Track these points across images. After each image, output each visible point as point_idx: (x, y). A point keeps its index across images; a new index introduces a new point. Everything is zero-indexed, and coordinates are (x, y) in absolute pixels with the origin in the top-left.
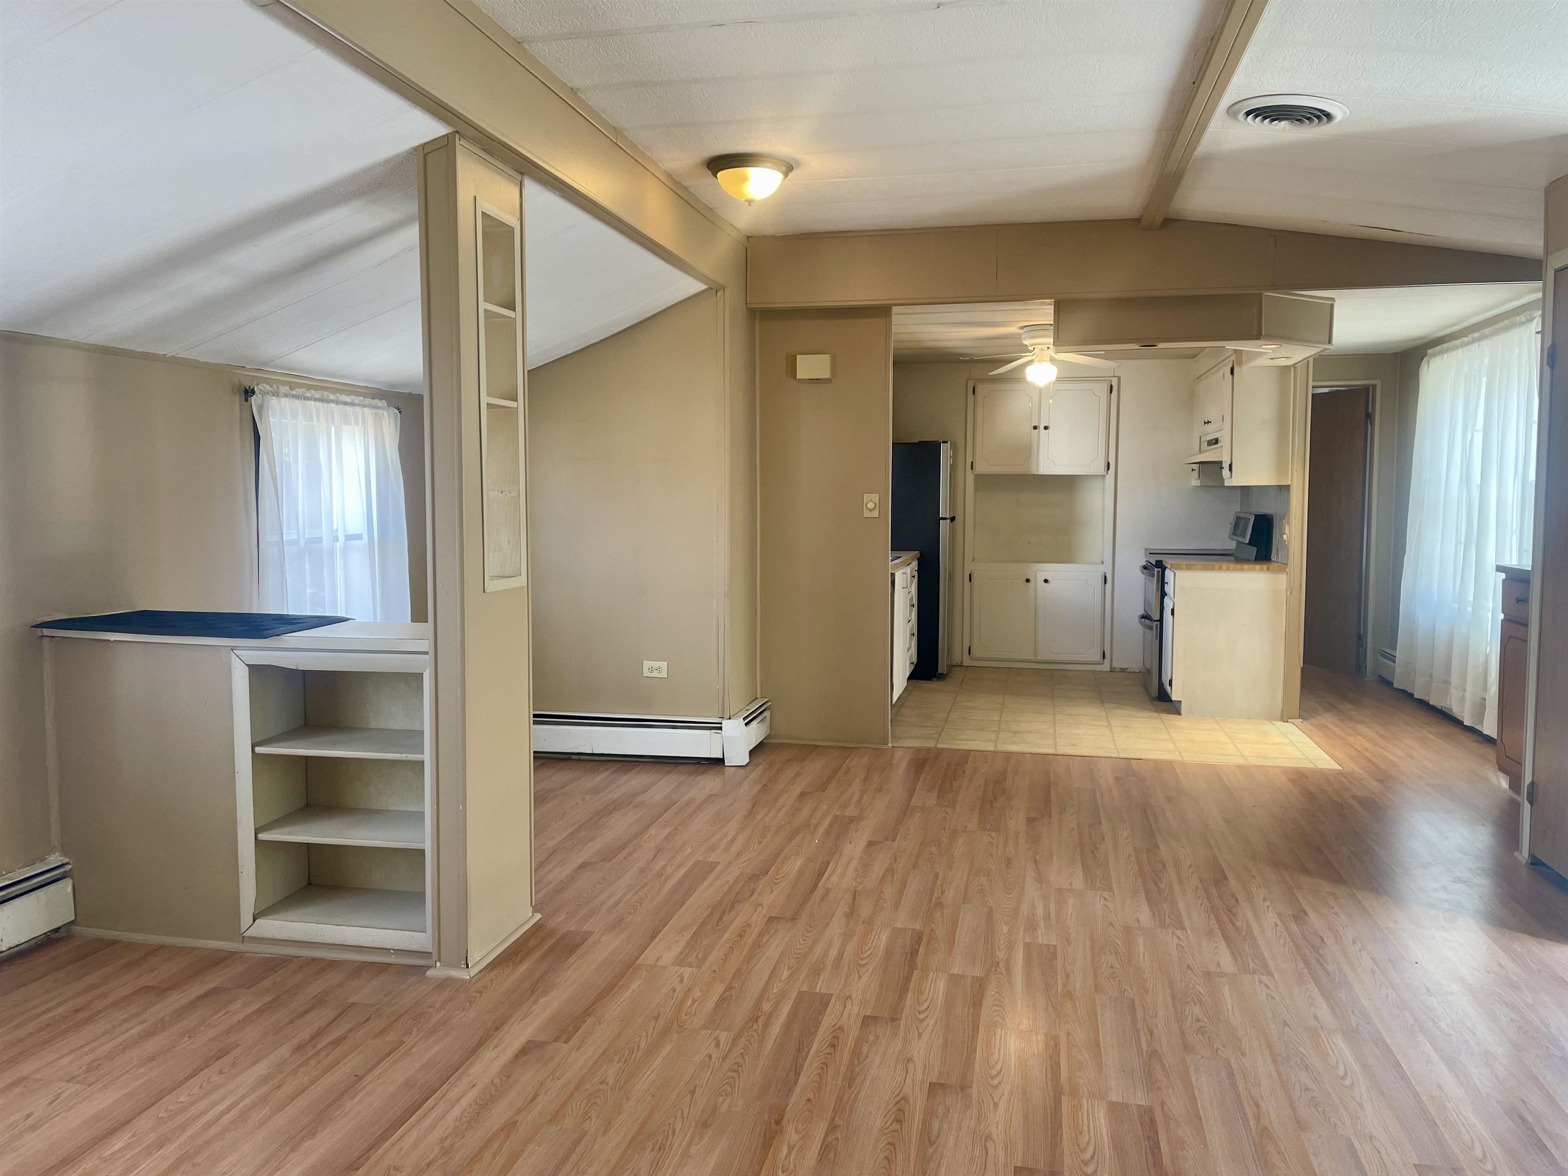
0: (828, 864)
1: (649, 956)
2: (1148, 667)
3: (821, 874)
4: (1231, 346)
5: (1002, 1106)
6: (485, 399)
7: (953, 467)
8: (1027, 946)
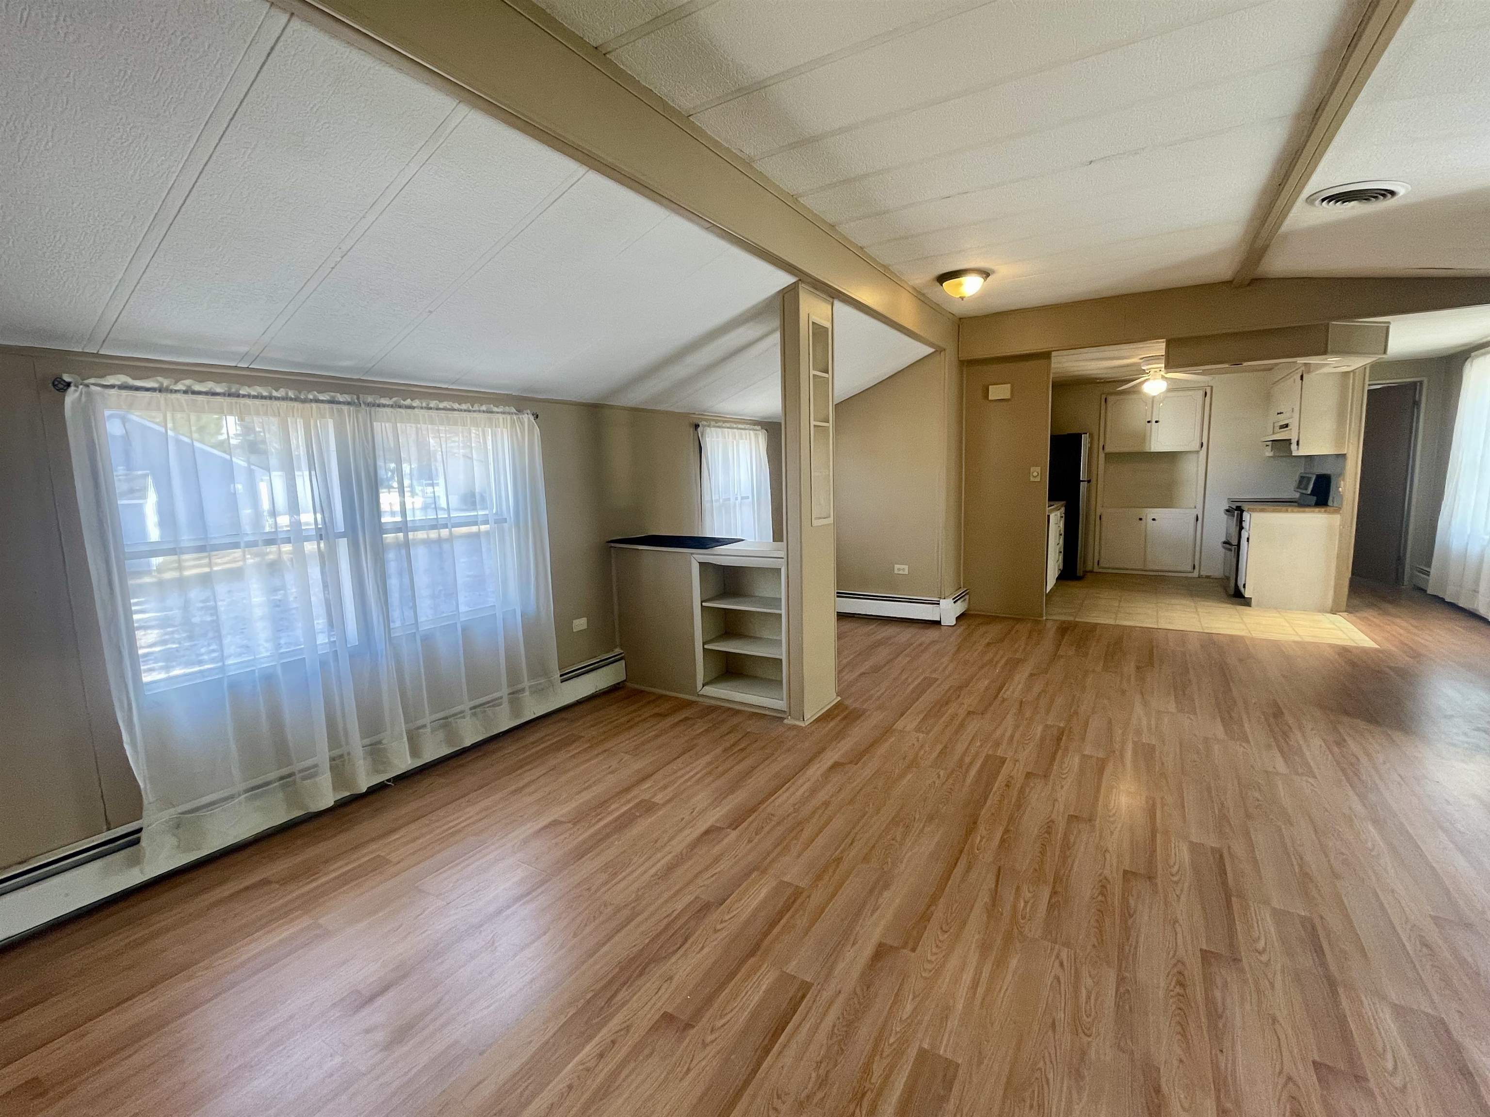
0: (1005, 684)
1: (899, 725)
2: (1227, 574)
3: (1000, 689)
4: (1301, 360)
5: (1116, 833)
6: (813, 423)
7: (1090, 449)
8: (1134, 743)
